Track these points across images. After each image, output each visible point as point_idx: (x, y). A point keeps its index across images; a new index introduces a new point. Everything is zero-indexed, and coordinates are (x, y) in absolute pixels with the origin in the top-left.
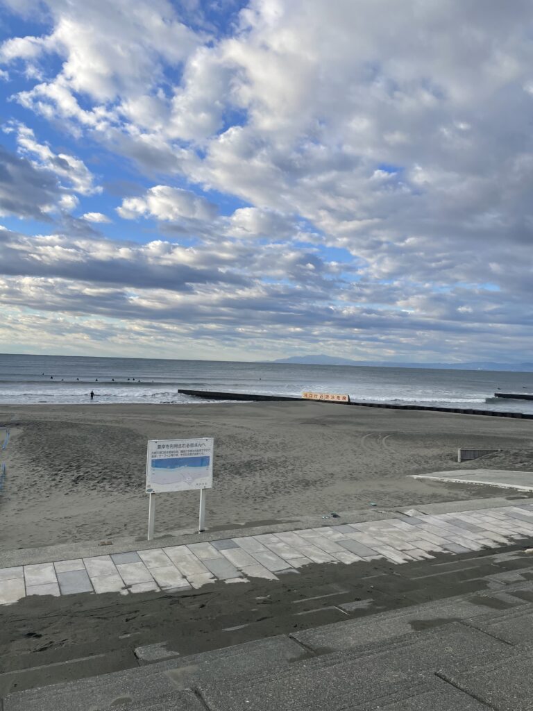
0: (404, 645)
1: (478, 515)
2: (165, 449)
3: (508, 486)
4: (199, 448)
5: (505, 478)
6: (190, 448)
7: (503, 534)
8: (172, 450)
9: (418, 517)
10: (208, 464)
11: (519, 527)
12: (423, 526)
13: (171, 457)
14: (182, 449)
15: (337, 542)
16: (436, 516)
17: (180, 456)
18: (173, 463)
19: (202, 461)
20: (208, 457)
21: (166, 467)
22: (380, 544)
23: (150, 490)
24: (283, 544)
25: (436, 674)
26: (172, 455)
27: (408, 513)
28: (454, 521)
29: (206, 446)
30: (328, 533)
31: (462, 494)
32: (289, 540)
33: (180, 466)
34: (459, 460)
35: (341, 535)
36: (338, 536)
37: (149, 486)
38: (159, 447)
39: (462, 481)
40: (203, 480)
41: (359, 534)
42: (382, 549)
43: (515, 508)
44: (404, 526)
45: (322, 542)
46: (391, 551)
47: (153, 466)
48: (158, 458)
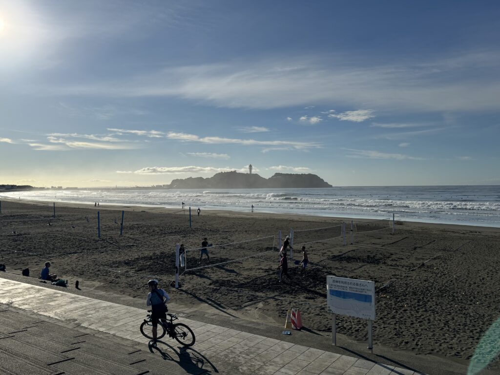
2: (338, 284)
4: (363, 288)
6: (357, 287)
8: (342, 285)
10: (370, 301)
13: (342, 290)
14: (350, 286)
17: (348, 291)
18: (345, 295)
19: (367, 298)
20: (371, 296)
21: (339, 297)
23: (330, 310)
26: (343, 289)
29: (369, 287)
33: (350, 298)
37: (329, 307)
38: (334, 281)
40: (368, 312)
47: (330, 293)
48: (333, 289)
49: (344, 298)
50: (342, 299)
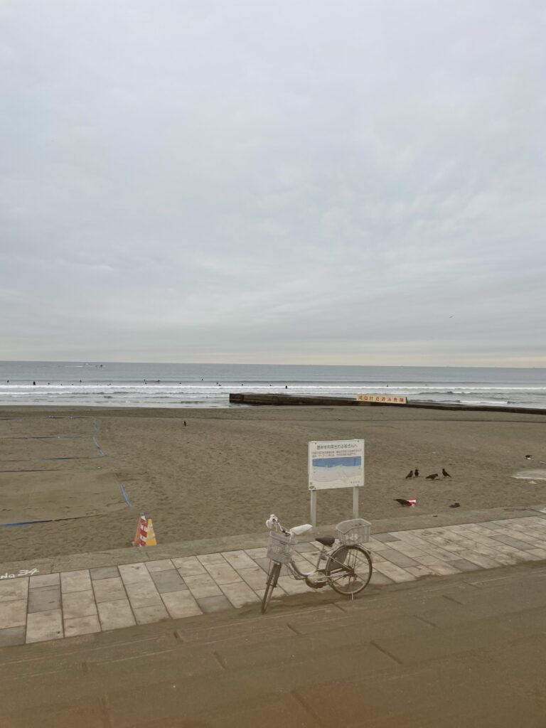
2: (324, 450)
4: (352, 449)
6: (344, 449)
8: (329, 450)
10: (360, 464)
14: (338, 450)
17: (336, 456)
18: (331, 463)
19: (354, 461)
20: (360, 457)
21: (324, 467)
23: (312, 487)
26: (329, 455)
29: (357, 447)
33: (336, 465)
37: (311, 483)
38: (318, 447)
40: (355, 478)
47: (314, 465)
48: (318, 457)
49: (330, 466)
50: (327, 468)
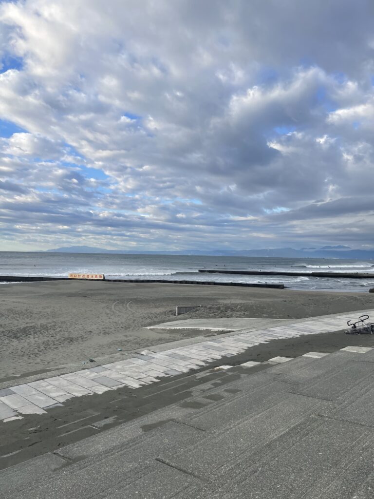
0: (136, 444)
1: (187, 349)
3: (205, 328)
5: (204, 323)
7: (202, 360)
9: (149, 355)
11: (211, 354)
12: (153, 360)
15: (92, 380)
16: (161, 353)
22: (124, 376)
24: (51, 387)
25: (157, 459)
27: (143, 353)
28: (172, 355)
30: (87, 374)
31: (178, 336)
32: (56, 383)
34: (177, 314)
35: (96, 374)
36: (93, 375)
39: (178, 328)
41: (109, 372)
42: (125, 380)
43: (209, 342)
44: (140, 362)
45: (81, 381)
46: (130, 380)
